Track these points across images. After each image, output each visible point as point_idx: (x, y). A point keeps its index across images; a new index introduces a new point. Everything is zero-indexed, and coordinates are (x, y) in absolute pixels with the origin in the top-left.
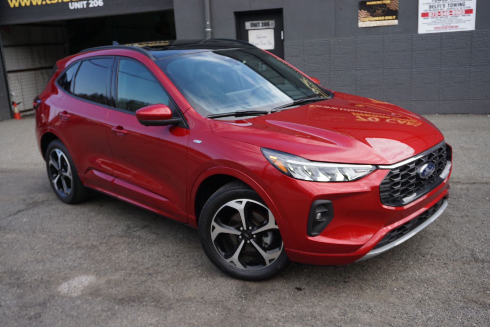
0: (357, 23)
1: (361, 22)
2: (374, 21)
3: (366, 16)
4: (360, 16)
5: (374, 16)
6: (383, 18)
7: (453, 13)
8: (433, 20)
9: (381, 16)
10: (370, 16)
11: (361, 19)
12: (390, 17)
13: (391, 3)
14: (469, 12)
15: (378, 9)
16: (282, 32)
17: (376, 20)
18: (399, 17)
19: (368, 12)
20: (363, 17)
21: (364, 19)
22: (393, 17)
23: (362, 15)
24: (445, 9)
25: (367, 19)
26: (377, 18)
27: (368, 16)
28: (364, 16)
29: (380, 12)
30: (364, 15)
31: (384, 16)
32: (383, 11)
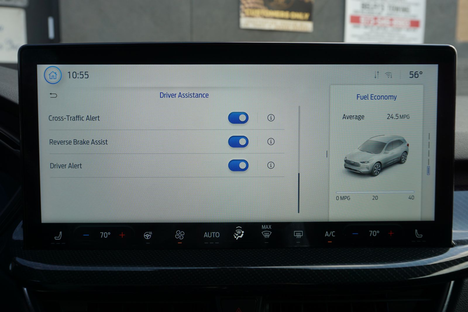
0: (239, 17)
1: (246, 16)
3: (256, 5)
4: (243, 4)
5: (270, 8)
6: (286, 14)
7: (395, 22)
8: (367, 30)
9: (285, 10)
10: (263, 7)
11: (247, 11)
12: (299, 15)
14: (415, 24)
16: (51, 22)
17: (275, 18)
18: (314, 17)
20: (250, 8)
21: (253, 12)
22: (304, 16)
23: (248, 3)
24: (385, 13)
25: (257, 12)
26: (276, 13)
27: (260, 6)
28: (251, 5)
29: (282, 1)
30: (253, 3)
31: (290, 9)
32: (287, 1)
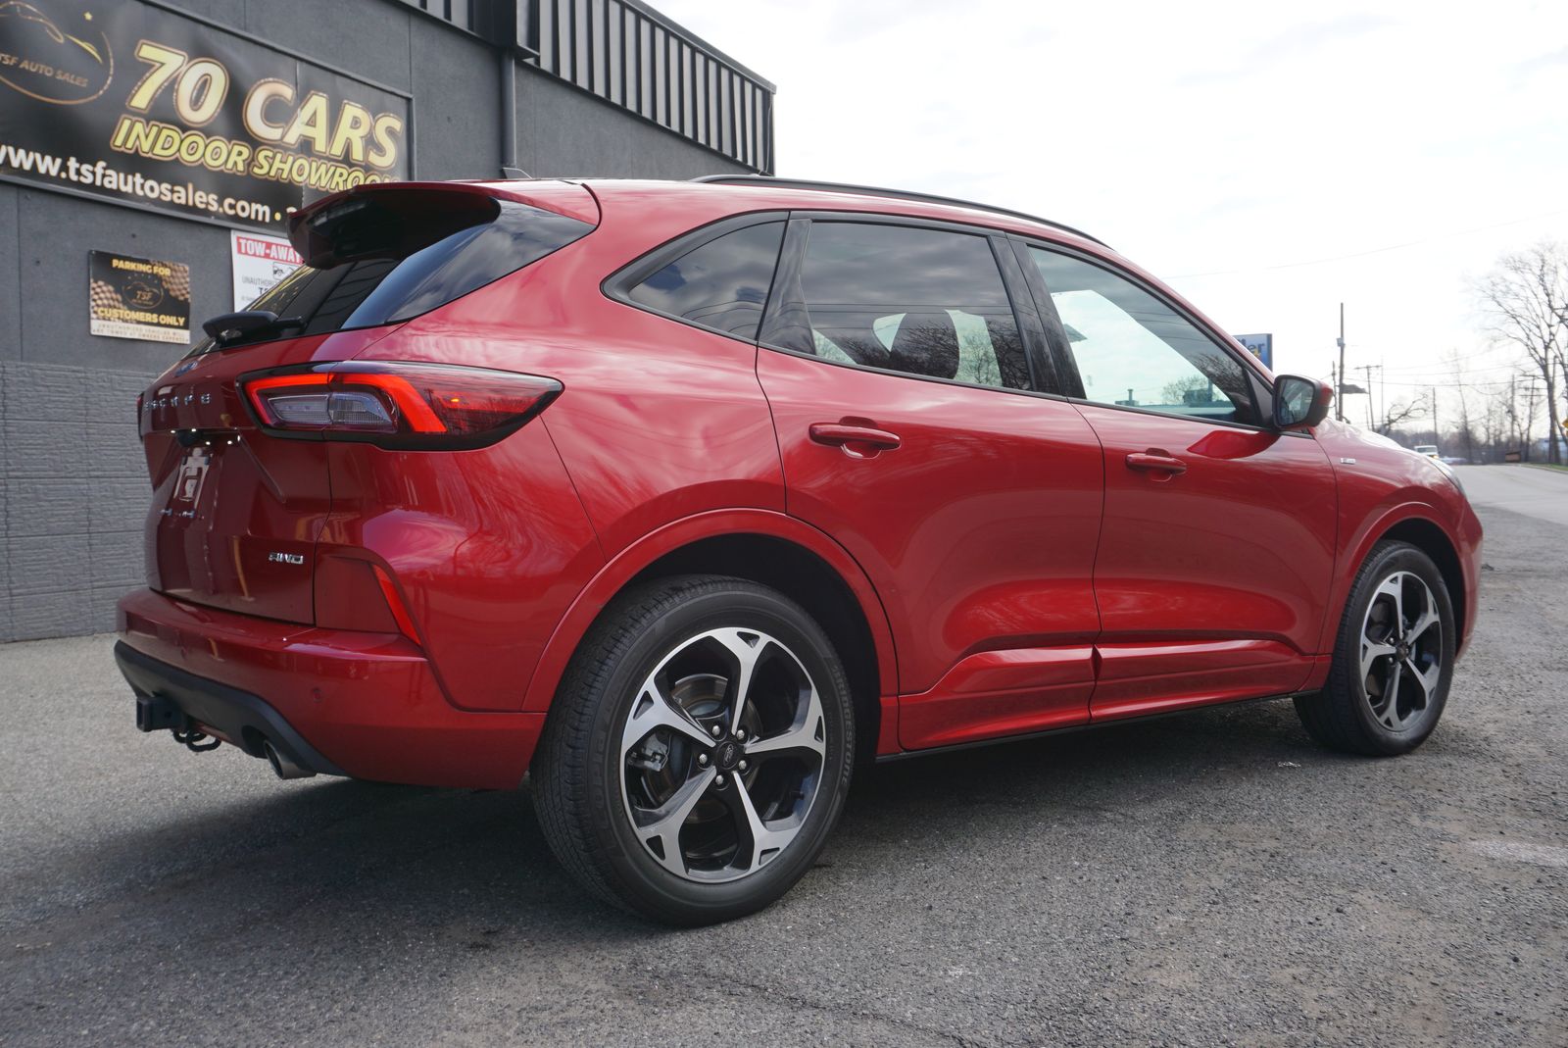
0: (88, 319)
1: (99, 317)
2: (131, 321)
3: (111, 302)
4: (93, 300)
5: (131, 308)
6: (153, 318)
9: (151, 311)
10: (121, 305)
11: (100, 311)
12: (172, 320)
13: (172, 276)
15: (143, 290)
17: (139, 322)
18: (192, 323)
19: (116, 292)
20: (104, 306)
21: (109, 313)
22: (178, 321)
23: (100, 299)
25: (115, 313)
26: (140, 316)
27: (117, 304)
28: (106, 302)
29: (147, 297)
30: (107, 298)
31: (159, 311)
32: (155, 298)
